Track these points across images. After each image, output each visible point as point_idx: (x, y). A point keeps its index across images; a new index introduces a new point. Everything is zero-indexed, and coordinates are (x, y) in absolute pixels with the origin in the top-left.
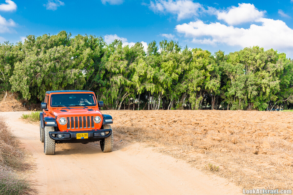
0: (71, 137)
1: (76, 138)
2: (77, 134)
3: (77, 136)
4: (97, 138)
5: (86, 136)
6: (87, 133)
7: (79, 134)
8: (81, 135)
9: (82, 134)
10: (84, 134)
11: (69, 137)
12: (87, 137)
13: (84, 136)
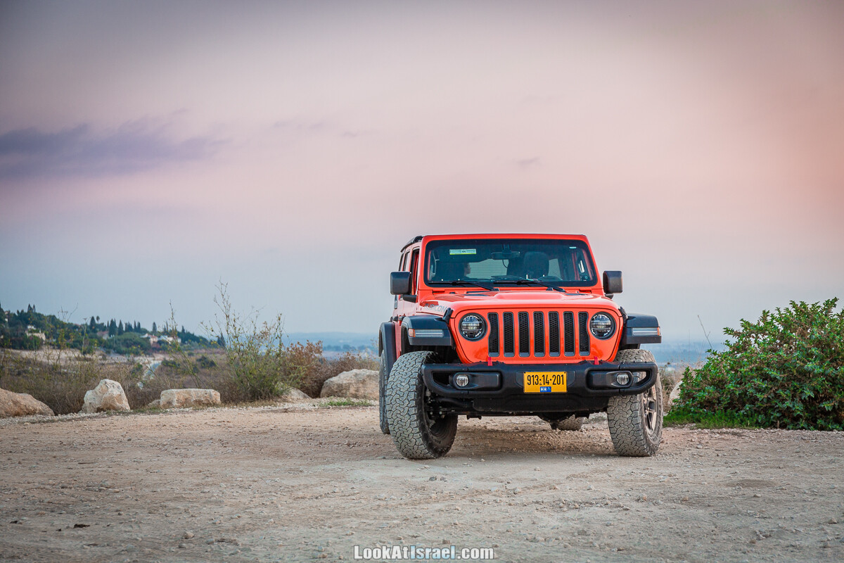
0: (506, 386)
1: (522, 389)
2: (526, 375)
3: (526, 381)
4: (600, 391)
5: (557, 383)
6: (562, 373)
7: (531, 374)
8: (540, 377)
9: (545, 373)
10: (550, 374)
11: (497, 384)
12: (562, 388)
13: (551, 383)
